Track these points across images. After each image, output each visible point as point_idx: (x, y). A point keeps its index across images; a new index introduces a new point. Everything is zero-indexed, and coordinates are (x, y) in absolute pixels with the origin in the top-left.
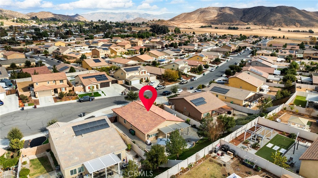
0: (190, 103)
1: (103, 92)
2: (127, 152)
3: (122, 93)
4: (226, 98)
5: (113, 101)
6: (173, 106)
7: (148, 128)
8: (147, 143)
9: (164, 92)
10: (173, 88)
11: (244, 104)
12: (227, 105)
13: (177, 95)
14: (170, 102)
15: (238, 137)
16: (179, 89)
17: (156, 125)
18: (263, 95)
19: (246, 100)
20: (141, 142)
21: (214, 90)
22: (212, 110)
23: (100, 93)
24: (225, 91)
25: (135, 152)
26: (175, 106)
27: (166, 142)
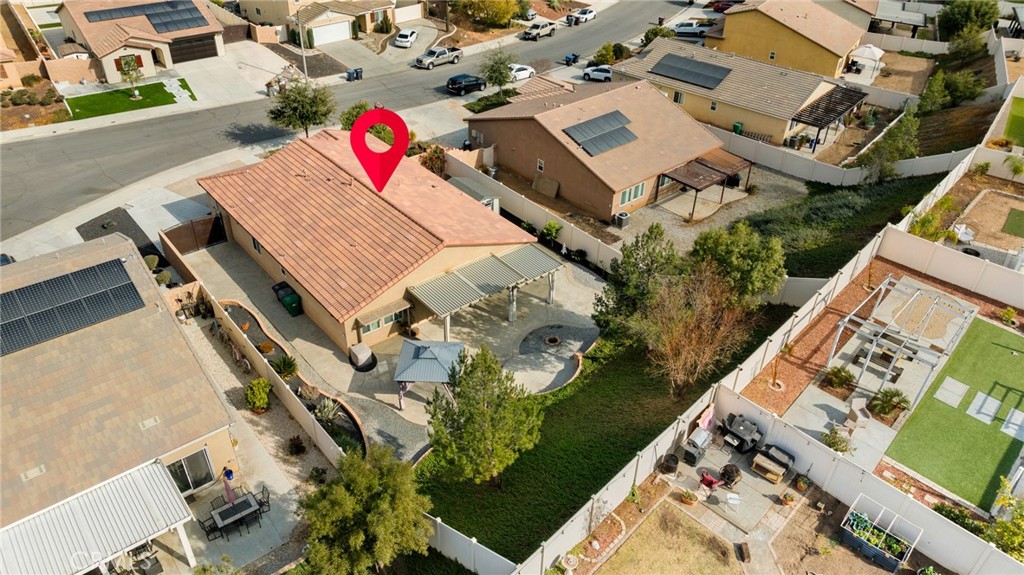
0: (564, 139)
1: (184, 85)
2: (251, 422)
3: (269, 85)
4: (713, 108)
5: (226, 125)
6: (488, 154)
7: (357, 288)
8: (354, 360)
9: (453, 81)
10: (491, 63)
11: (788, 134)
12: (720, 144)
13: (507, 93)
14: (474, 133)
15: (796, 342)
16: (518, 66)
17: (398, 270)
18: (865, 95)
19: (797, 120)
20: (328, 353)
21: (668, 69)
22: (659, 172)
23: (172, 86)
24: (711, 77)
25: (291, 418)
26: (496, 149)
27: (429, 403)
